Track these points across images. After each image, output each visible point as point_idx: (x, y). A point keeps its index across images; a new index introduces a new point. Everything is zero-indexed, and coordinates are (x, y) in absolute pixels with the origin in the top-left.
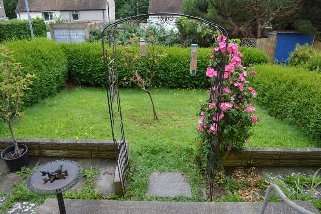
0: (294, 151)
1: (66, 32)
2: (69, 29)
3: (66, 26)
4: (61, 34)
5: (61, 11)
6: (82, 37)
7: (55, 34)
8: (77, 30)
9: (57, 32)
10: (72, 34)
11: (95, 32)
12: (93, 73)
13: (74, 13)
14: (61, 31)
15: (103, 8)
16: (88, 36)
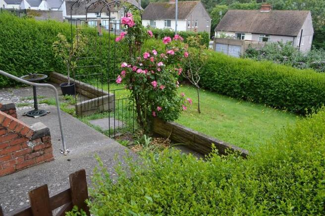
0: (206, 137)
1: (225, 47)
2: (228, 45)
3: (227, 42)
4: (221, 48)
5: (252, 33)
6: (238, 53)
7: (216, 47)
8: (235, 47)
9: (218, 46)
10: (230, 49)
11: (251, 51)
12: (204, 76)
13: (265, 36)
14: (222, 46)
15: (295, 35)
16: (242, 52)
